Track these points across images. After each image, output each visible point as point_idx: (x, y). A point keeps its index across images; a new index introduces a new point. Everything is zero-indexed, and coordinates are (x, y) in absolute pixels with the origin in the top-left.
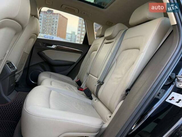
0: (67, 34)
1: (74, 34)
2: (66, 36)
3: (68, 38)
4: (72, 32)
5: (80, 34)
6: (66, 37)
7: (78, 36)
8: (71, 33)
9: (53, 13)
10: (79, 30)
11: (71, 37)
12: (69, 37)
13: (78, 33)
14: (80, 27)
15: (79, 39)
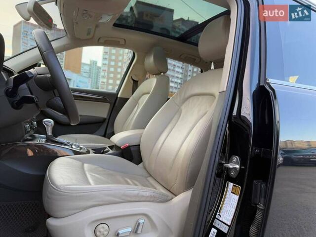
0: (82, 66)
1: (95, 64)
2: (82, 68)
3: (85, 72)
4: (91, 61)
5: (107, 66)
6: (81, 70)
7: (104, 69)
8: (88, 62)
9: (56, 28)
10: (106, 59)
11: (90, 70)
12: (85, 70)
13: (104, 64)
14: (107, 53)
15: (106, 74)
